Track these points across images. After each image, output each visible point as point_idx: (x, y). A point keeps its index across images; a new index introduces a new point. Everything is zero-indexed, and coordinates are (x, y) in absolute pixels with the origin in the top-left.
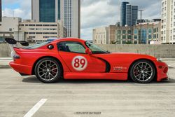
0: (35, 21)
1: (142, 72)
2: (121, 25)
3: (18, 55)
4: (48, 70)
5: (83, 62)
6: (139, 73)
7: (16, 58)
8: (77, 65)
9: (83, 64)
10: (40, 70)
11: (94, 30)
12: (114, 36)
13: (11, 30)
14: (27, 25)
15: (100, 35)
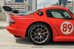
0: (13, 2)
2: (59, 4)
3: (13, 21)
4: (39, 34)
5: (70, 27)
7: (11, 23)
8: (65, 29)
9: (70, 29)
10: (33, 34)
14: (9, 4)
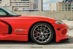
1: (42, 33)
2: (65, 2)
6: (39, 35)
11: (50, 5)
12: (61, 8)
13: (6, 5)
14: (14, 3)
15: (53, 7)
